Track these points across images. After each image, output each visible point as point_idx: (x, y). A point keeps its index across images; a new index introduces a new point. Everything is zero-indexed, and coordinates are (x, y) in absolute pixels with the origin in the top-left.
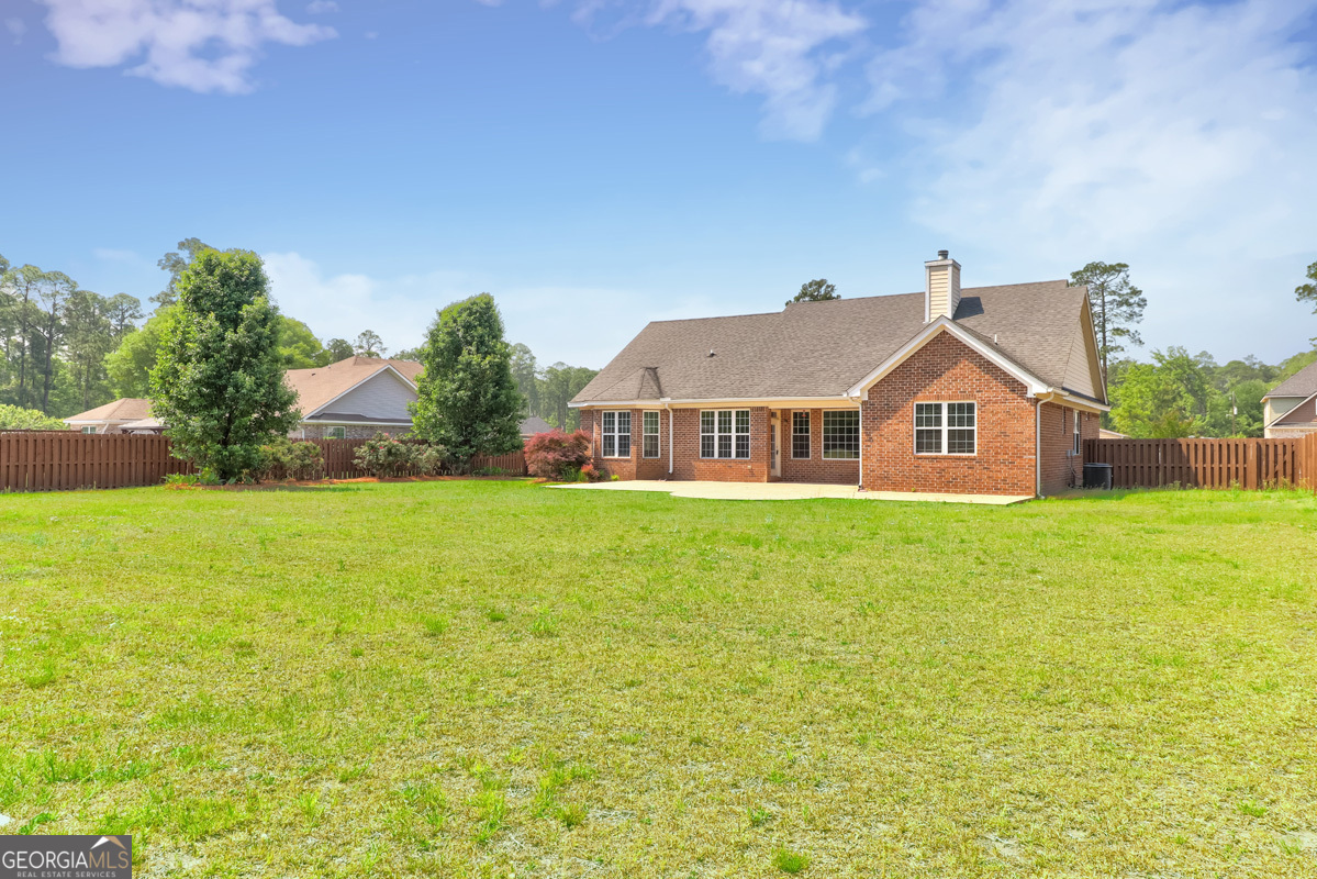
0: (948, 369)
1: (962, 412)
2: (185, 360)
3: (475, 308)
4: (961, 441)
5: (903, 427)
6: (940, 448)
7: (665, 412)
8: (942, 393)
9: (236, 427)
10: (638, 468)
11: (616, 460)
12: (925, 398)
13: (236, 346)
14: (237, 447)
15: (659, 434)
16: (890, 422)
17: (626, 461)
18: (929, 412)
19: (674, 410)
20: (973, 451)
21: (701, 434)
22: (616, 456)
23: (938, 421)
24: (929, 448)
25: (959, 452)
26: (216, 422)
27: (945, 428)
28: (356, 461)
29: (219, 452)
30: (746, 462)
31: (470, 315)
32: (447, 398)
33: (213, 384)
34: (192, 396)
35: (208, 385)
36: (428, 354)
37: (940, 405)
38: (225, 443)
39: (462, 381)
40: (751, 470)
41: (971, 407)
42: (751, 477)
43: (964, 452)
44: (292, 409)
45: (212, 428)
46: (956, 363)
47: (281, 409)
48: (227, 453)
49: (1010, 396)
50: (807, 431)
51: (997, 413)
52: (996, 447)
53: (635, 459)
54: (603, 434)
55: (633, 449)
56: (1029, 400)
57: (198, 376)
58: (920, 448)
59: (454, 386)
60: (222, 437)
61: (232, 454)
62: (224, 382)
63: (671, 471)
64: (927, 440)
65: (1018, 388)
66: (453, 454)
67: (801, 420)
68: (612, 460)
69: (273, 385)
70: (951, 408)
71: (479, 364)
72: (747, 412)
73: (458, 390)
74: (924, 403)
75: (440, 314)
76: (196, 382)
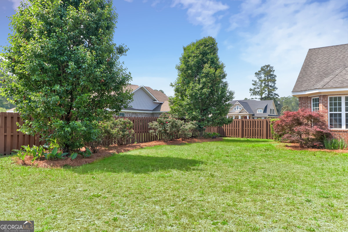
2: (28, 37)
3: (208, 43)
9: (77, 103)
13: (77, 22)
14: (79, 123)
22: (344, 128)
26: (57, 97)
28: (151, 131)
29: (62, 128)
31: (205, 46)
32: (196, 94)
33: (54, 59)
34: (33, 71)
35: (50, 61)
36: (183, 69)
38: (68, 119)
39: (204, 83)
44: (124, 89)
45: (55, 104)
47: (116, 88)
48: (69, 129)
54: (329, 113)
57: (39, 51)
59: (201, 86)
60: (64, 113)
61: (74, 129)
62: (65, 58)
66: (199, 126)
69: (111, 64)
71: (214, 74)
73: (202, 88)
75: (185, 49)
76: (38, 56)
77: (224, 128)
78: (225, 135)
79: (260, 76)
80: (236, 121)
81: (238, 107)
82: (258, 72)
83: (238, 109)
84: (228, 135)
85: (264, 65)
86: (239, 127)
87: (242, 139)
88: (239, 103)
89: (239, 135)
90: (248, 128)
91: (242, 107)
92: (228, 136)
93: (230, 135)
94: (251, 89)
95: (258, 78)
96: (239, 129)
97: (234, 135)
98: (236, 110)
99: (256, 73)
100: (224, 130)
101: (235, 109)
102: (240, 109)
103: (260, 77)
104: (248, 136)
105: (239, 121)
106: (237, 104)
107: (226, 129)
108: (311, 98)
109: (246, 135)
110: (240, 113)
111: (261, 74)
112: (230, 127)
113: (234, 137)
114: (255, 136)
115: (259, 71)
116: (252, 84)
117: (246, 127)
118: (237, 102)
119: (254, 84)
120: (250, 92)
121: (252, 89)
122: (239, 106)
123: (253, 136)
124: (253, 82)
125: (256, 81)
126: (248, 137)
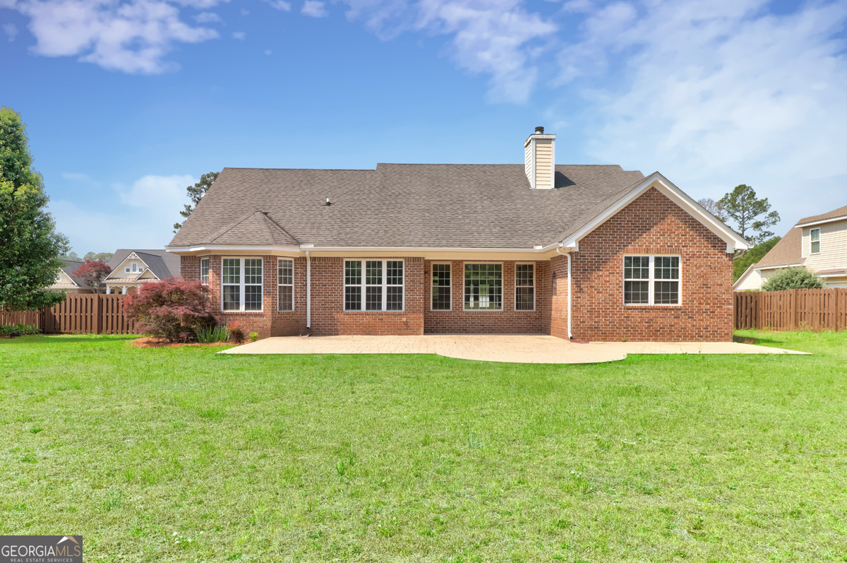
0: (656, 224)
1: (667, 266)
4: (667, 292)
5: (613, 278)
6: (647, 299)
7: (301, 261)
8: (650, 246)
10: (273, 322)
11: (242, 315)
12: (635, 251)
15: (293, 285)
16: (601, 273)
17: (256, 315)
18: (636, 265)
19: (313, 259)
20: (676, 302)
21: (345, 285)
22: (242, 309)
23: (646, 274)
24: (636, 300)
25: (664, 302)
27: (652, 280)
30: (400, 314)
37: (648, 258)
40: (406, 324)
41: (676, 261)
42: (404, 329)
43: (668, 302)
46: (664, 219)
49: (711, 251)
50: (448, 283)
51: (701, 266)
52: (699, 298)
53: (269, 313)
54: (223, 284)
55: (265, 301)
56: (728, 255)
58: (627, 299)
63: (309, 326)
64: (635, 291)
65: (718, 243)
67: (442, 272)
68: (237, 314)
70: (658, 260)
72: (401, 263)
74: (633, 255)
77: (57, 315)
78: (60, 329)
79: (198, 196)
80: (86, 299)
81: (134, 266)
82: (194, 186)
83: (134, 270)
84: (65, 329)
85: (209, 173)
86: (92, 312)
87: (99, 336)
88: (138, 257)
89: (91, 329)
90: (112, 312)
91: (144, 265)
92: (67, 331)
93: (70, 329)
94: (177, 224)
95: (195, 201)
96: (91, 316)
97: (81, 329)
98: (131, 272)
99: (189, 189)
100: (57, 318)
101: (128, 270)
102: (140, 270)
103: (198, 198)
104: (112, 329)
105: (92, 299)
106: (133, 258)
107: (60, 316)
108: (200, 258)
109: (107, 329)
110: (139, 281)
111: (202, 192)
112: (70, 312)
113: (81, 333)
114: (128, 329)
115: (196, 185)
116: (181, 213)
117: (107, 312)
118: (133, 253)
119: (183, 214)
120: (175, 232)
121: (180, 223)
122: (137, 263)
123: (122, 329)
124: (184, 210)
125: (190, 206)
126: (112, 333)
